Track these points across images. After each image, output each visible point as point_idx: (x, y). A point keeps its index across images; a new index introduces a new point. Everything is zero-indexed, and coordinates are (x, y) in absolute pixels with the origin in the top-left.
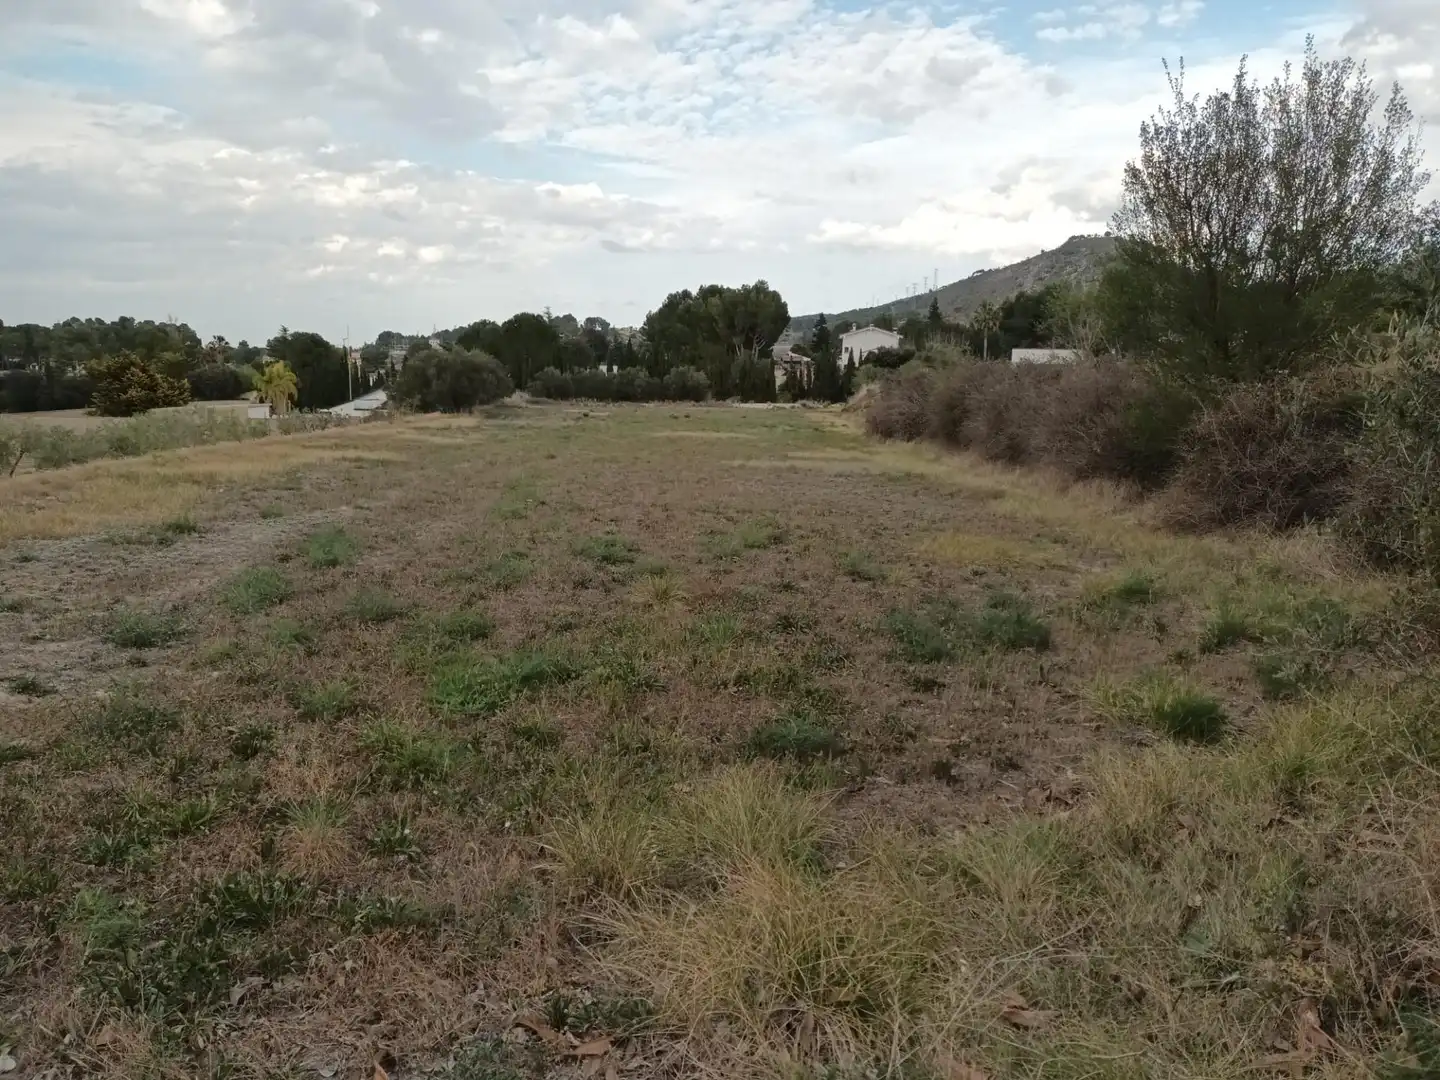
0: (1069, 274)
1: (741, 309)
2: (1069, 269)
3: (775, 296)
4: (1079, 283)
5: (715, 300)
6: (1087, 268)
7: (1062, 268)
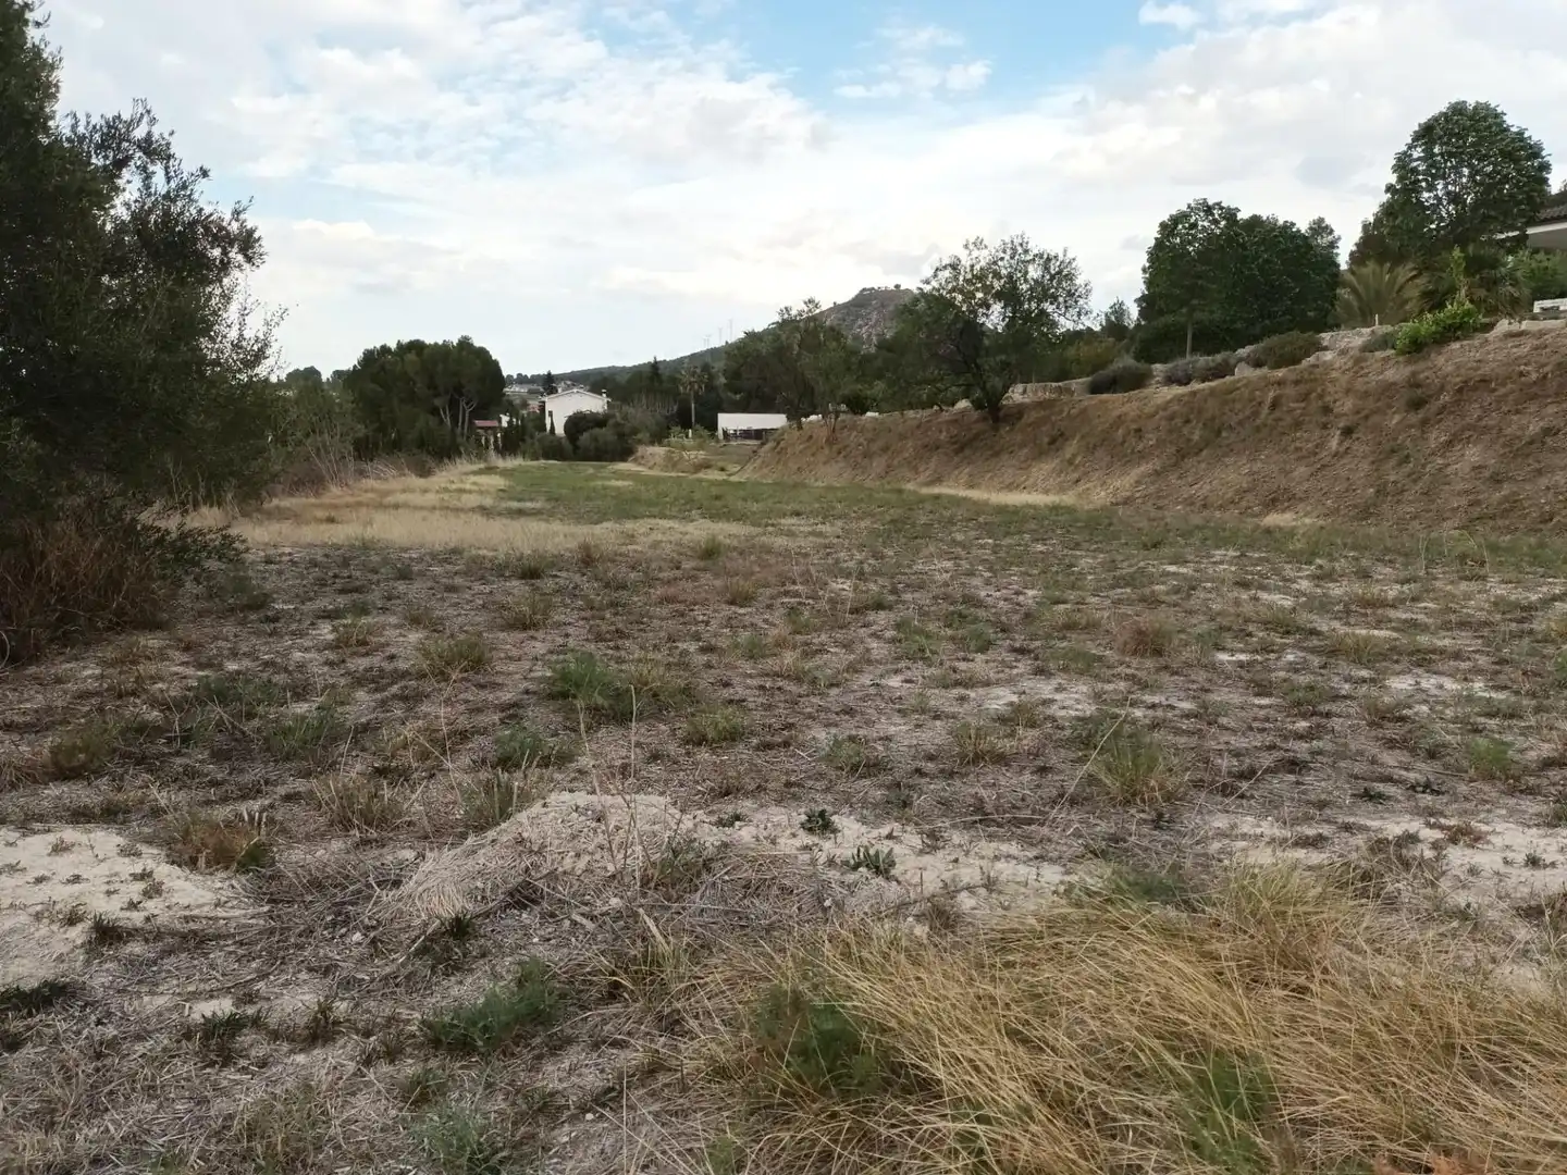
0: (860, 327)
1: (440, 367)
2: (860, 322)
3: (482, 354)
4: (869, 336)
5: (411, 357)
6: (877, 321)
7: (854, 321)
